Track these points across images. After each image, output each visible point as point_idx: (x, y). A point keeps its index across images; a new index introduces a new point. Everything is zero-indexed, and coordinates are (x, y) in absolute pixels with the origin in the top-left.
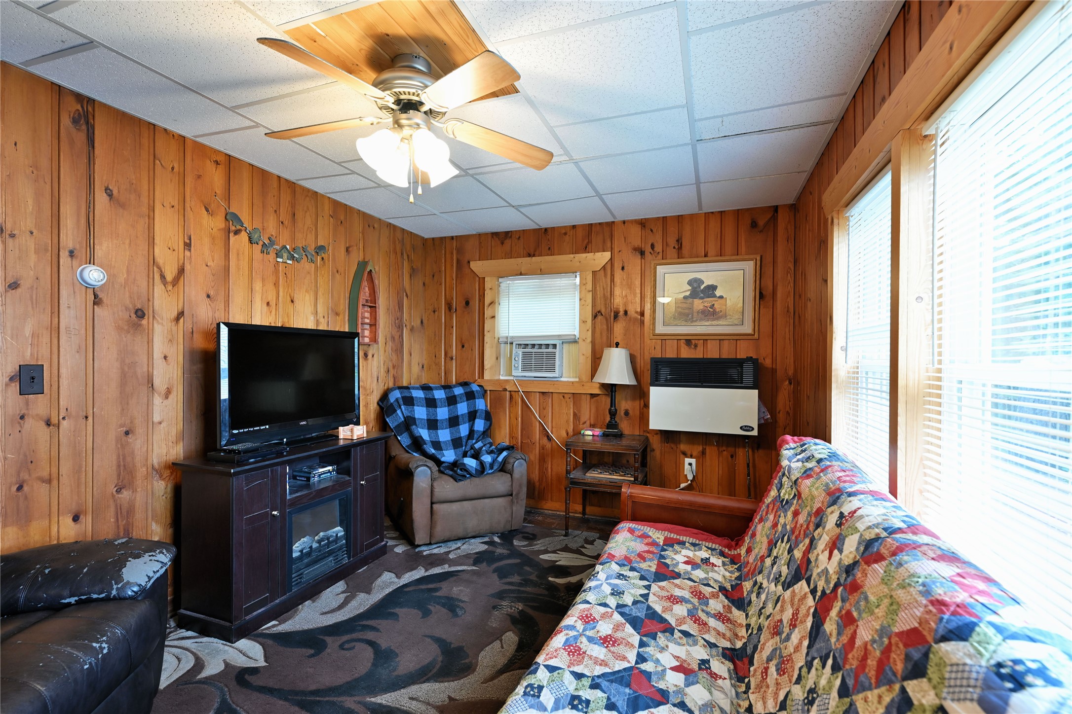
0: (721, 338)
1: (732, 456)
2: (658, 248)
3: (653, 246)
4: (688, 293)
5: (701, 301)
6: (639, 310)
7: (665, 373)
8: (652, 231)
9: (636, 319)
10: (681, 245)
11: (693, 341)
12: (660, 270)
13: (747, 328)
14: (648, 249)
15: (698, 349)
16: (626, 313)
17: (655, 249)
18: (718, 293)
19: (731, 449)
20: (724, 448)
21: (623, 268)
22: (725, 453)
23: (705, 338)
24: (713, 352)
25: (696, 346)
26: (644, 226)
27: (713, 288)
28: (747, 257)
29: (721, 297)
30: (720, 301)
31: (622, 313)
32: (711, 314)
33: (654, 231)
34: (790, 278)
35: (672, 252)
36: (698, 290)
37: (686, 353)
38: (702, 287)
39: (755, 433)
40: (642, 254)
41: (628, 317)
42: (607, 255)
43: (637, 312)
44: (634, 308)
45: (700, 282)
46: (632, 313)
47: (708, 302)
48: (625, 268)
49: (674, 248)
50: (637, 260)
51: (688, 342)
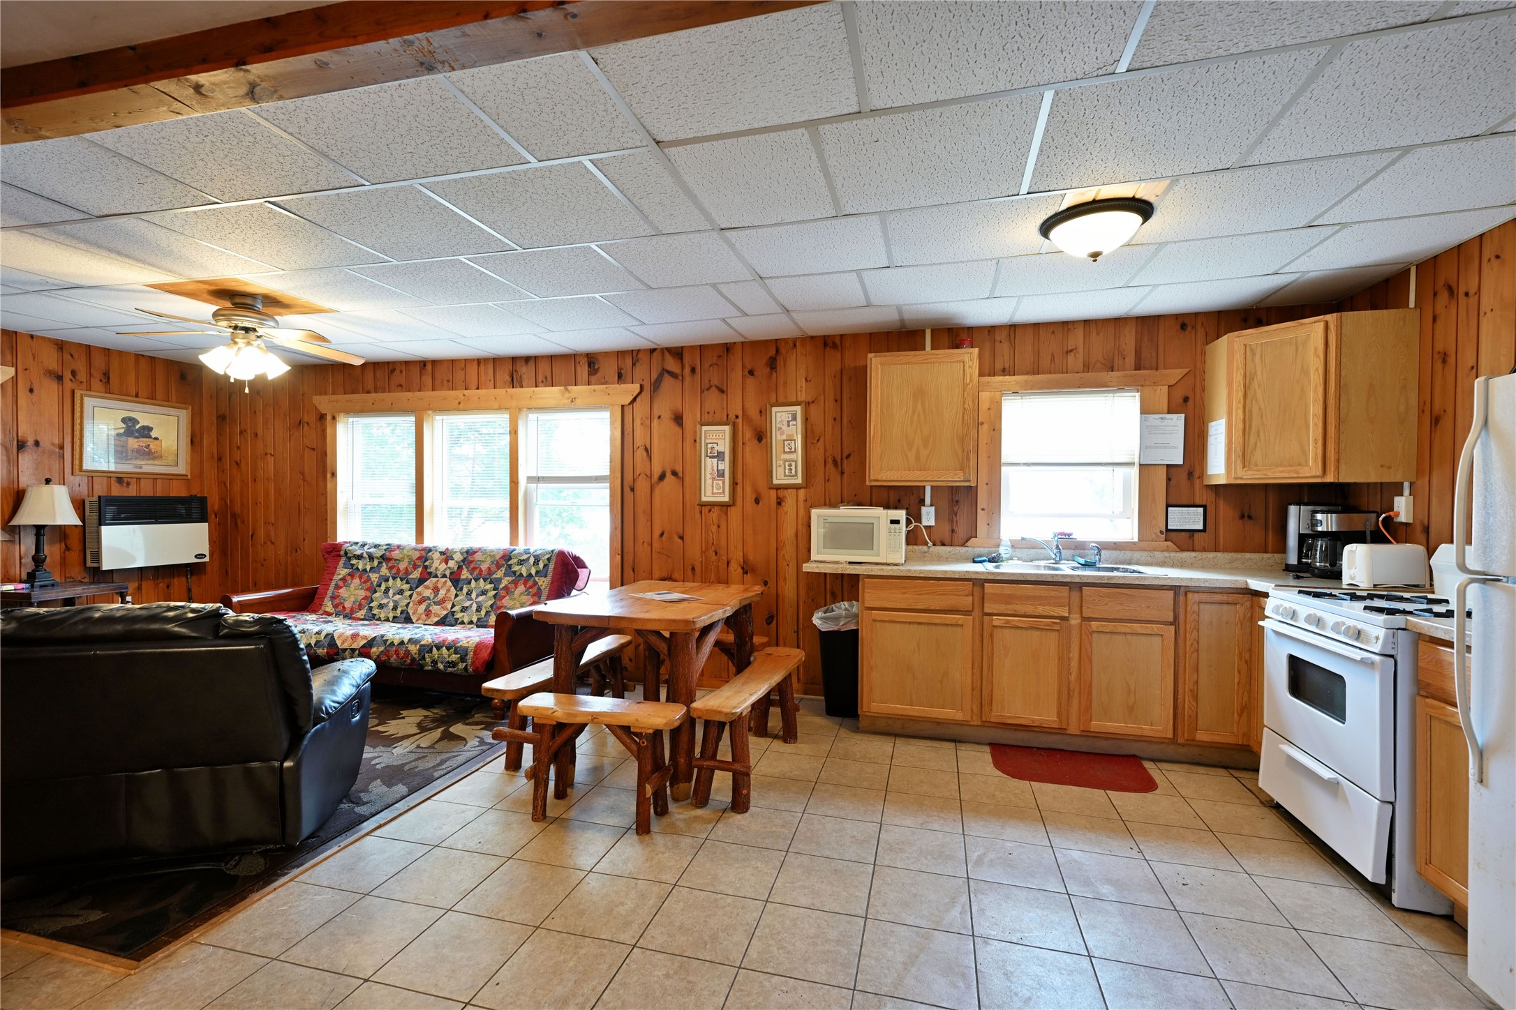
0: (155, 478)
1: (168, 587)
2: (82, 376)
3: (74, 373)
4: (122, 431)
5: (136, 440)
6: (56, 442)
7: (110, 511)
8: (72, 356)
9: (51, 453)
10: (109, 379)
11: (125, 480)
12: (89, 402)
13: (182, 469)
14: (67, 375)
15: (131, 487)
16: (37, 443)
17: (78, 377)
18: (153, 434)
19: (167, 581)
20: (160, 581)
21: (31, 391)
22: (161, 584)
23: (139, 477)
24: (147, 490)
25: (128, 484)
26: (62, 349)
27: (150, 429)
28: (177, 405)
29: (156, 439)
30: (156, 442)
31: (30, 442)
32: (148, 454)
33: (76, 356)
34: (214, 429)
35: (96, 384)
36: (133, 428)
37: (117, 491)
38: (137, 427)
39: (207, 559)
40: (60, 378)
41: (40, 449)
42: (11, 371)
43: (53, 444)
44: (49, 438)
45: (135, 421)
46: (45, 443)
47: (143, 442)
48: (35, 390)
49: (101, 380)
50: (53, 386)
51: (120, 480)
